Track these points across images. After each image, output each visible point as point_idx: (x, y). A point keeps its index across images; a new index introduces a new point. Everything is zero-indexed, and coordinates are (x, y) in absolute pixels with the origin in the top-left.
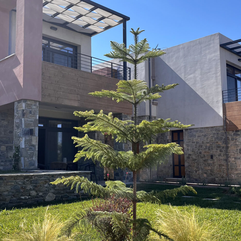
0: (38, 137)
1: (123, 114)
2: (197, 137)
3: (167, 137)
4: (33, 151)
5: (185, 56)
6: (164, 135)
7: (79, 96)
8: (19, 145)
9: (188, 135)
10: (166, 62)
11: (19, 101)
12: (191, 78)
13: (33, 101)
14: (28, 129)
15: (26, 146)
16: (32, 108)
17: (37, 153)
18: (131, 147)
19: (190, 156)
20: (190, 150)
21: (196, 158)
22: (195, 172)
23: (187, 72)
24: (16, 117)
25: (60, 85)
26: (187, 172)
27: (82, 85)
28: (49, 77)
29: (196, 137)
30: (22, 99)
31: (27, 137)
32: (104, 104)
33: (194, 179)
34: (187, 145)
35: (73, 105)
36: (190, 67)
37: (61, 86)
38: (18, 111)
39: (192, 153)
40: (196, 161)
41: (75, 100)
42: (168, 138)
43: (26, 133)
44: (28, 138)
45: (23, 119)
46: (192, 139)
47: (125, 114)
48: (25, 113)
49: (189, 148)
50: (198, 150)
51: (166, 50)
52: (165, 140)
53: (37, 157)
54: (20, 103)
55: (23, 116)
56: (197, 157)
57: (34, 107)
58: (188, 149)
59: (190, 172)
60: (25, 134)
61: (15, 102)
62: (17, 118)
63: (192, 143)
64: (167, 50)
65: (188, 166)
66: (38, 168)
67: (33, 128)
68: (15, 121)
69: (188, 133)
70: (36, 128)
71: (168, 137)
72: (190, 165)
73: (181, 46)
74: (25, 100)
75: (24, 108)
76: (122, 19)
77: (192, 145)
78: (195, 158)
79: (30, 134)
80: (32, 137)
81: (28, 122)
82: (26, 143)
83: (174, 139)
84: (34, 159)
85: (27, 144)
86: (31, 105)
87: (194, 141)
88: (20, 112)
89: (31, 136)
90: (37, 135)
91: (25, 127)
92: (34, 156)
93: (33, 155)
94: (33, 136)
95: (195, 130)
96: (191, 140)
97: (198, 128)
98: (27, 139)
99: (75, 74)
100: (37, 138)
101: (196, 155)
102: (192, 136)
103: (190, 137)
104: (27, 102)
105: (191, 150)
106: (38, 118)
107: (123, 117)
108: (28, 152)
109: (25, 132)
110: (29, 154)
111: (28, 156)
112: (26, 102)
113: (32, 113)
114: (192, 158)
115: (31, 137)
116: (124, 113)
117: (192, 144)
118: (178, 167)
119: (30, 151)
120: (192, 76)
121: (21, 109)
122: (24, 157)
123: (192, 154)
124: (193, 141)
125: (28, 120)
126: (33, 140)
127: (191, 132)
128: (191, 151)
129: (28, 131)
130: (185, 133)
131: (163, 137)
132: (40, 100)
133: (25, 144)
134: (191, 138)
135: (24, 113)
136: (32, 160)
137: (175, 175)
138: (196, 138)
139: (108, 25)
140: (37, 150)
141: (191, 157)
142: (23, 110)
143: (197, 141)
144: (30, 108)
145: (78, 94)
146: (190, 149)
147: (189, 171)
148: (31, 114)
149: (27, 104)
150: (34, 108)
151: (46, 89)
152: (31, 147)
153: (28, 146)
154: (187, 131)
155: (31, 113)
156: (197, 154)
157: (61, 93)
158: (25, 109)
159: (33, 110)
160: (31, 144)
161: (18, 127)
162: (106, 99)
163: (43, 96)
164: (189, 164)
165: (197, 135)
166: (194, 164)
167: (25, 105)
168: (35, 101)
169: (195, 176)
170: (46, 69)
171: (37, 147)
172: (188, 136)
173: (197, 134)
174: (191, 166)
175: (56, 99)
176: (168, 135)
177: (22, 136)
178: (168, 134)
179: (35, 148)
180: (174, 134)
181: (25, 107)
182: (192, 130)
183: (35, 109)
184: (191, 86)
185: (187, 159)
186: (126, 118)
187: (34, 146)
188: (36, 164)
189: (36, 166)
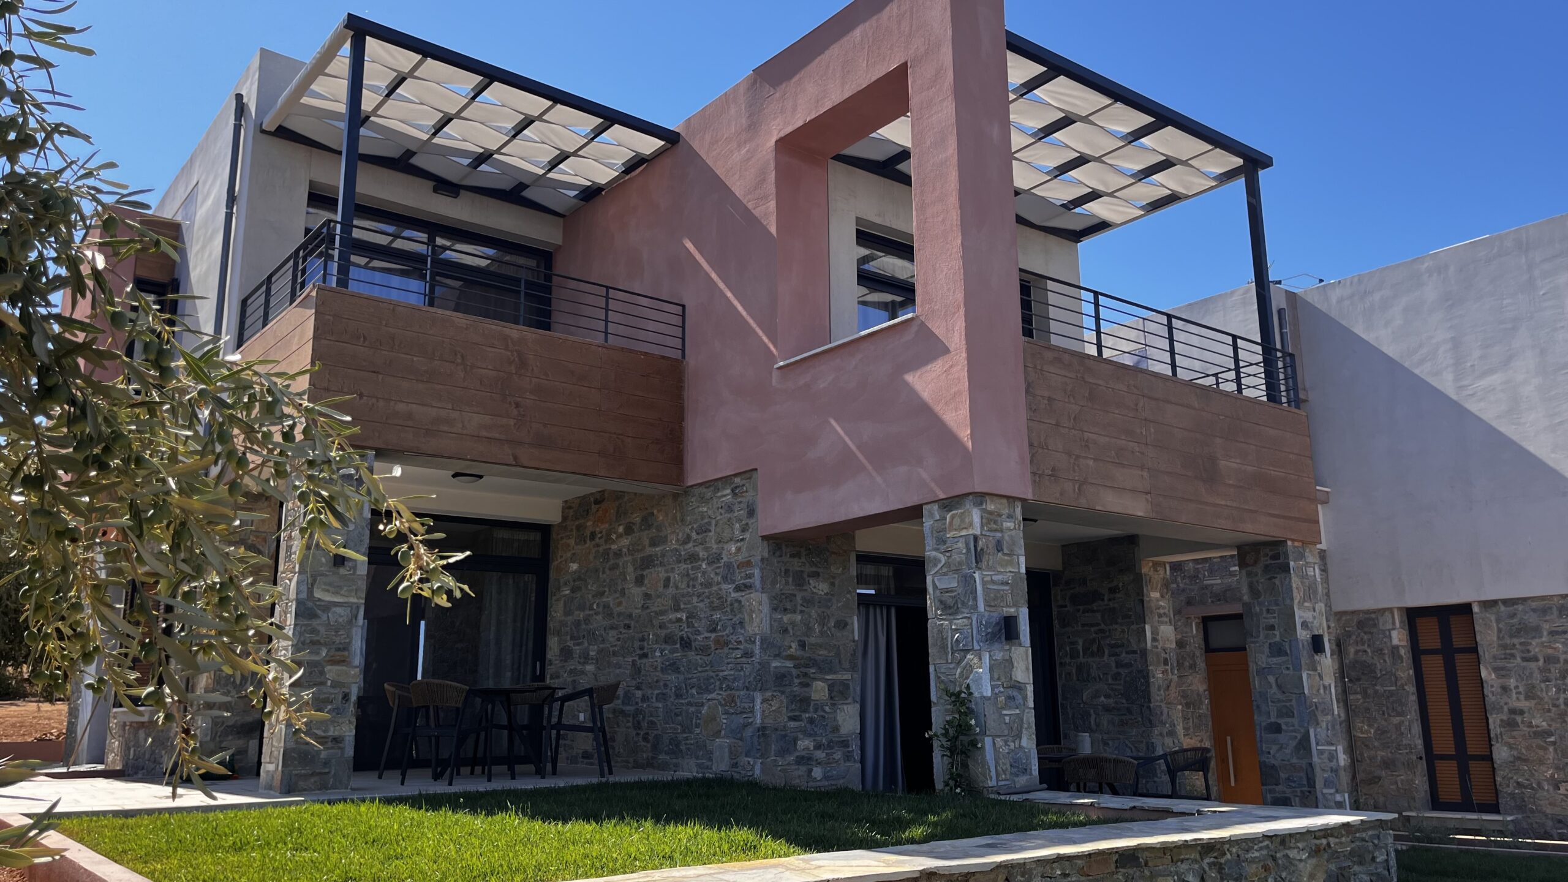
0: (1030, 649)
1: (1289, 543)
2: (1545, 633)
3: (1390, 637)
4: (1018, 711)
5: (1450, 303)
6: (1375, 625)
7: (1145, 474)
8: (968, 685)
9: (1501, 626)
10: (1359, 330)
11: (949, 504)
12: (1494, 389)
13: (1005, 501)
14: (995, 616)
15: (996, 691)
16: (1002, 531)
17: (1030, 717)
18: (1330, 685)
19: (1519, 719)
20: (1514, 691)
21: (1550, 726)
22: (1551, 789)
23: (1469, 364)
24: (936, 565)
25: (1083, 431)
26: (1508, 786)
27: (1152, 430)
28: (1050, 399)
29: (1541, 637)
30: (968, 494)
31: (997, 652)
32: (1229, 503)
33: (1546, 815)
34: (1496, 670)
35: (1130, 512)
36: (1479, 343)
37: (1086, 435)
38: (944, 542)
39: (1527, 704)
40: (1552, 739)
41: (1134, 491)
42: (1395, 641)
43: (992, 633)
44: (999, 656)
45: (977, 576)
46: (1521, 644)
47: (1296, 544)
48: (982, 549)
49: (1512, 682)
50: (1559, 690)
51: (1351, 283)
52: (1381, 650)
53: (1034, 737)
54: (957, 509)
55: (977, 562)
56: (1552, 720)
57: (1009, 524)
58: (1505, 689)
59: (1526, 787)
60: (989, 636)
61: (924, 507)
62: (944, 570)
63: (1525, 659)
64: (1356, 280)
65: (1511, 759)
66: (1041, 783)
67: (1012, 610)
68: (933, 582)
69: (1498, 621)
70: (1021, 609)
71: (1394, 634)
72: (1519, 758)
73: (1426, 265)
74: (980, 497)
75: (978, 532)
76: (1239, 161)
77: (1524, 668)
78: (1544, 724)
79: (1003, 638)
80: (1013, 648)
81: (995, 587)
82: (996, 676)
83: (1420, 645)
84: (1025, 742)
85: (999, 679)
86: (1000, 515)
87: (1532, 653)
88: (961, 545)
89: (1007, 647)
90: (1028, 643)
91: (987, 609)
92: (1024, 731)
93: (1022, 727)
94: (1014, 645)
95: (1534, 604)
96: (1518, 646)
97: (1552, 596)
98: (996, 660)
99: (1128, 386)
100: (1027, 651)
101: (1549, 711)
102: (1519, 631)
103: (1511, 636)
104: (984, 507)
105: (1521, 689)
106: (1023, 570)
107: (1291, 558)
108: (1004, 712)
109: (989, 630)
110: (1006, 724)
111: (1006, 732)
112: (981, 504)
113: (1006, 551)
114: (1530, 725)
115: (1010, 650)
116: (1293, 540)
117: (1525, 664)
118: (1453, 765)
119: (1010, 708)
120: (1496, 379)
121: (964, 533)
122: (994, 737)
123: (1526, 709)
124: (1529, 651)
125: (994, 578)
126: (1015, 664)
127: (1513, 616)
128: (1522, 697)
129: (997, 624)
130: (1483, 619)
131: (1370, 636)
132: (1029, 496)
133: (992, 679)
134: (1516, 641)
135: (979, 549)
136: (1021, 747)
137: (1444, 797)
138: (1544, 639)
139: (1169, 192)
140: (1031, 704)
141: (1523, 722)
142: (976, 538)
143: (1550, 651)
144: (996, 530)
145: (1142, 468)
146: (1517, 687)
147: (1518, 783)
148: (1000, 554)
149: (985, 511)
150: (1009, 529)
151: (1043, 448)
152: (1010, 692)
153: (1002, 689)
154: (1494, 609)
155: (1002, 550)
156: (1554, 709)
157: (1091, 463)
158: (982, 534)
159: (1006, 538)
160: (1011, 678)
161: (949, 609)
162: (1231, 482)
163: (1037, 477)
164: (1515, 753)
165: (1546, 626)
166: (1541, 753)
167: (982, 517)
168: (1011, 499)
169: (1550, 804)
170: (1039, 367)
171: (1030, 689)
172: (1499, 630)
173: (1545, 621)
174: (1525, 761)
175: (1077, 486)
176: (1394, 629)
177: (976, 647)
178: (1394, 623)
179: (1025, 698)
180: (1419, 621)
181: (982, 526)
182: (1520, 607)
183: (1013, 533)
184: (1494, 424)
185: (1502, 729)
186: (1301, 560)
187: (1019, 687)
188: (1033, 768)
189: (1034, 773)
